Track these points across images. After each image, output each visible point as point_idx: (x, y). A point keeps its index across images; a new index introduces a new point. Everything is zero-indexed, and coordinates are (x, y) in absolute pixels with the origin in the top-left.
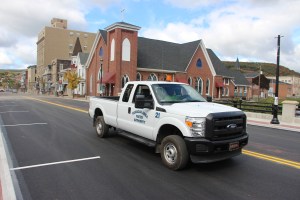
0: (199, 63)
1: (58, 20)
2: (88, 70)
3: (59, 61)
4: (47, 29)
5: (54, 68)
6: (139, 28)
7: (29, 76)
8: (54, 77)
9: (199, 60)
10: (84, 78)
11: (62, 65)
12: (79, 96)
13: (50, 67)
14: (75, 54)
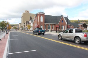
0: (63, 21)
1: (27, 11)
2: (33, 24)
3: (27, 22)
4: (24, 13)
5: (25, 24)
6: (45, 13)
7: (20, 26)
8: (25, 26)
9: (62, 21)
10: (32, 26)
11: (27, 23)
12: (31, 31)
13: (24, 23)
14: (30, 20)
